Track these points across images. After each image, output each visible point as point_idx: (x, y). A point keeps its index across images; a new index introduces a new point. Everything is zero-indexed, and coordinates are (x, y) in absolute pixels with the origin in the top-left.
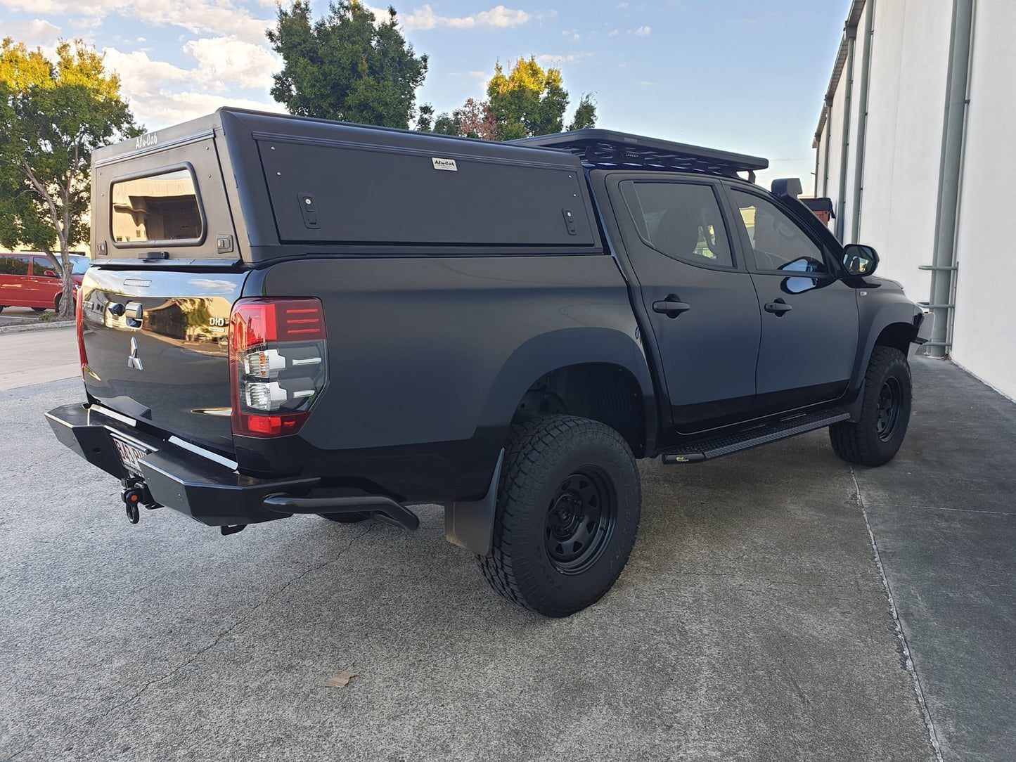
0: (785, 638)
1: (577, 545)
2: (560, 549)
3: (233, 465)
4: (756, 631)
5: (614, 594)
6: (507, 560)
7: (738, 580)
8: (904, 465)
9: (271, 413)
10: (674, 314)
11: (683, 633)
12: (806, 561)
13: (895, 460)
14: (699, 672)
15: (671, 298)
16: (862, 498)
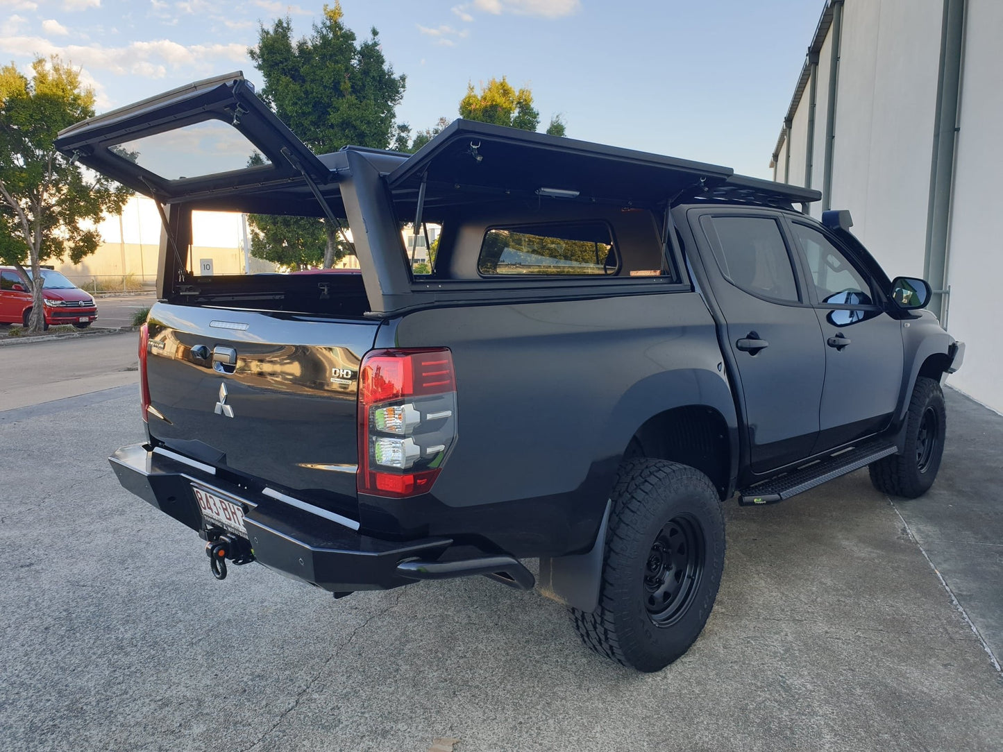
0: (896, 695)
1: (666, 595)
2: (652, 600)
3: (355, 525)
4: (863, 687)
5: (699, 643)
6: (609, 616)
7: (821, 627)
8: (941, 495)
9: (406, 471)
10: (754, 351)
11: (787, 689)
12: (884, 605)
13: (931, 491)
14: (819, 735)
15: (753, 336)
16: (912, 532)
